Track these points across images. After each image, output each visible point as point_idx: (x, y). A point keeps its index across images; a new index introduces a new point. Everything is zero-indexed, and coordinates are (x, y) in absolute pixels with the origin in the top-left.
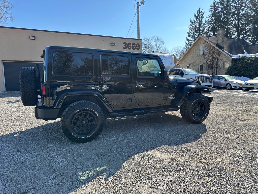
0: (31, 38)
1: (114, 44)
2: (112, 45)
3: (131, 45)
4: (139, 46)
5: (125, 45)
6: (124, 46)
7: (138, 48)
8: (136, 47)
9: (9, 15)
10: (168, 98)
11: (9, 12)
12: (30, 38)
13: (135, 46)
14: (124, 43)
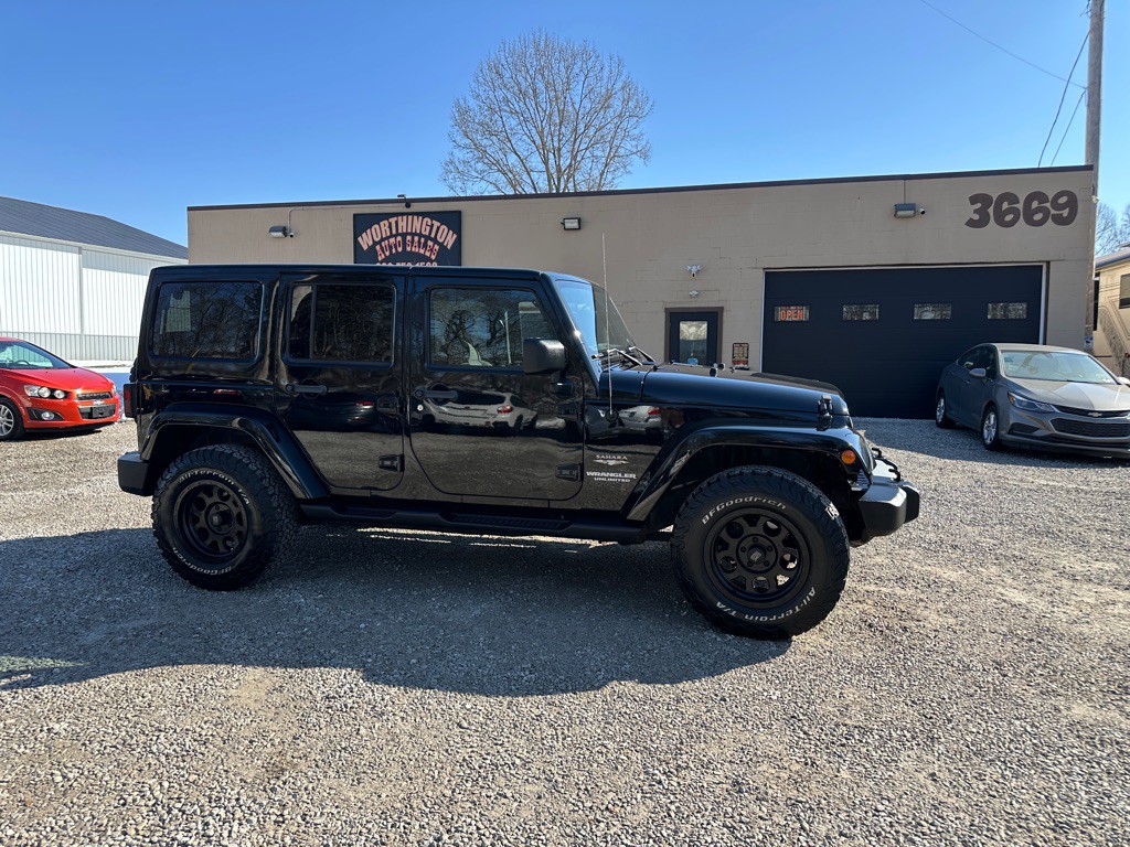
0: (568, 225)
1: (912, 207)
2: (900, 213)
3: (1020, 206)
4: (1072, 202)
5: (979, 205)
6: (975, 212)
7: (1065, 213)
8: (1053, 212)
9: (634, 143)
10: (588, 474)
11: (636, 132)
12: (563, 224)
13: (1048, 205)
14: (973, 200)
